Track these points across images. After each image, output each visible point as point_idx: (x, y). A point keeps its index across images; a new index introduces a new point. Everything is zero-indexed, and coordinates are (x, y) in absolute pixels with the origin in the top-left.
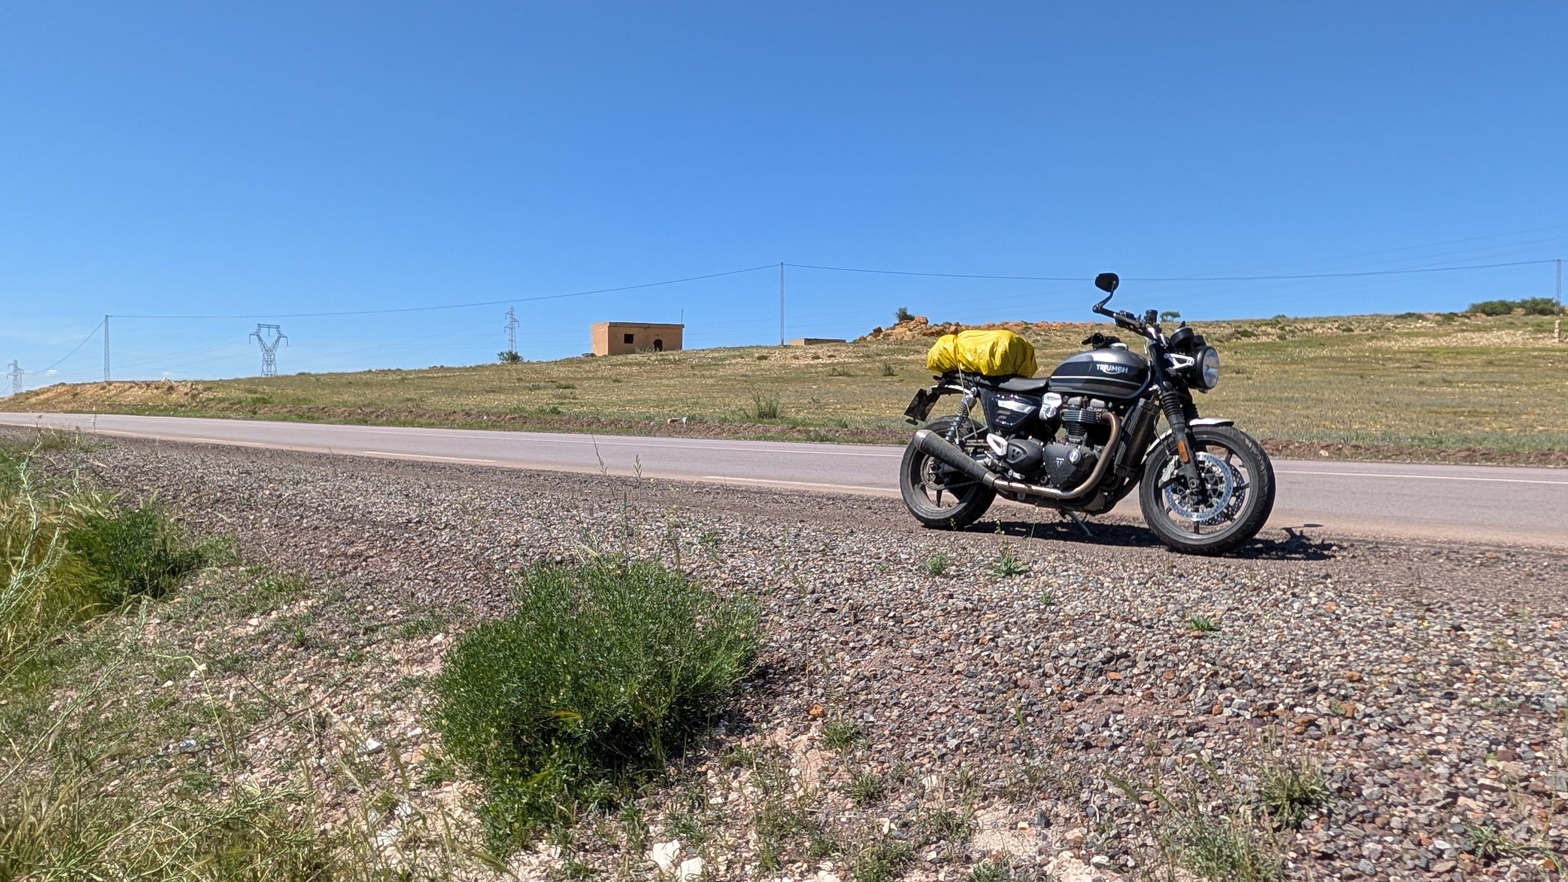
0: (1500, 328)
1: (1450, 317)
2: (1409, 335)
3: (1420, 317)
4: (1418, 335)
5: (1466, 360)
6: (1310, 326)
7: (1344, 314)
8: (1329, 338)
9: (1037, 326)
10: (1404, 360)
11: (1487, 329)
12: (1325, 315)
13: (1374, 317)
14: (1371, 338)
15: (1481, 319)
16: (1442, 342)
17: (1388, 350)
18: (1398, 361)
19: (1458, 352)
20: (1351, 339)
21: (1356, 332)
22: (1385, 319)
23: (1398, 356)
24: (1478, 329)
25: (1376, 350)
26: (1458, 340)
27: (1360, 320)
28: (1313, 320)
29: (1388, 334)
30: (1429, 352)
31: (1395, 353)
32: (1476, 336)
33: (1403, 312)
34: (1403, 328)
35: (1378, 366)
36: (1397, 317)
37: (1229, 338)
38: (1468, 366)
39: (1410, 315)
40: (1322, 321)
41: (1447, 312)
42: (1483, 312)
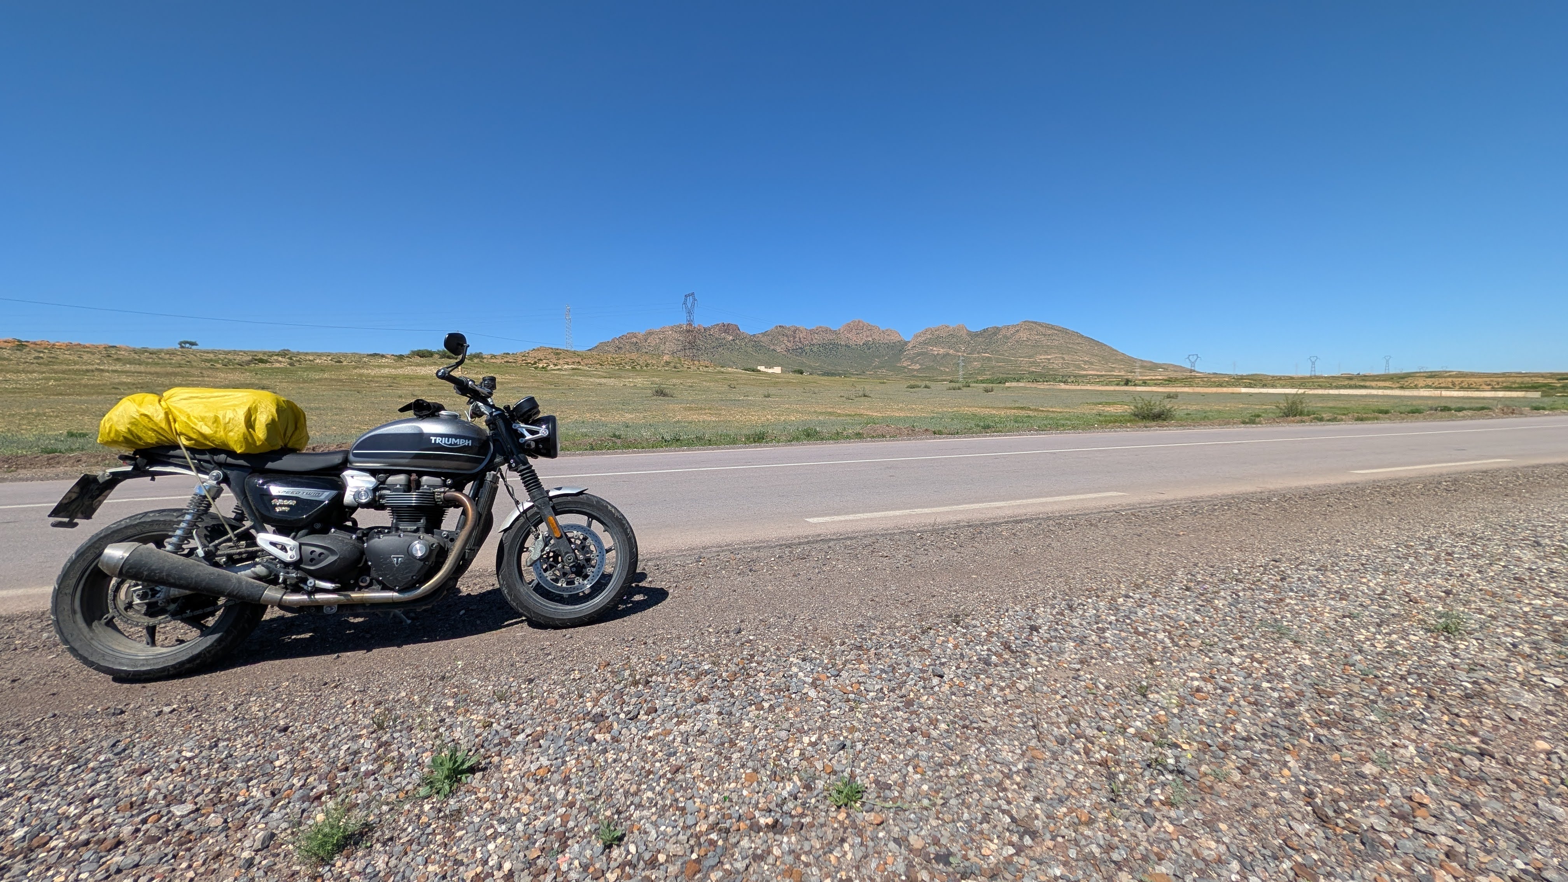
0: (430, 365)
1: (401, 357)
2: (379, 366)
3: (383, 356)
4: (385, 367)
5: (416, 382)
6: (311, 358)
7: (334, 352)
8: (327, 366)
10: (380, 382)
11: (424, 365)
12: (320, 351)
13: (354, 354)
14: (355, 368)
15: (418, 359)
16: (400, 371)
17: (368, 375)
18: (377, 382)
19: (410, 378)
20: (342, 367)
21: (345, 363)
22: (361, 356)
23: (376, 379)
24: (418, 365)
25: (361, 375)
26: (408, 370)
27: (345, 356)
28: (312, 354)
29: (365, 365)
30: (395, 377)
31: (373, 377)
32: (418, 369)
33: (372, 353)
34: (374, 362)
35: (364, 385)
36: (371, 355)
37: (248, 363)
38: (419, 386)
39: (375, 355)
40: (320, 355)
41: (398, 354)
42: (418, 355)
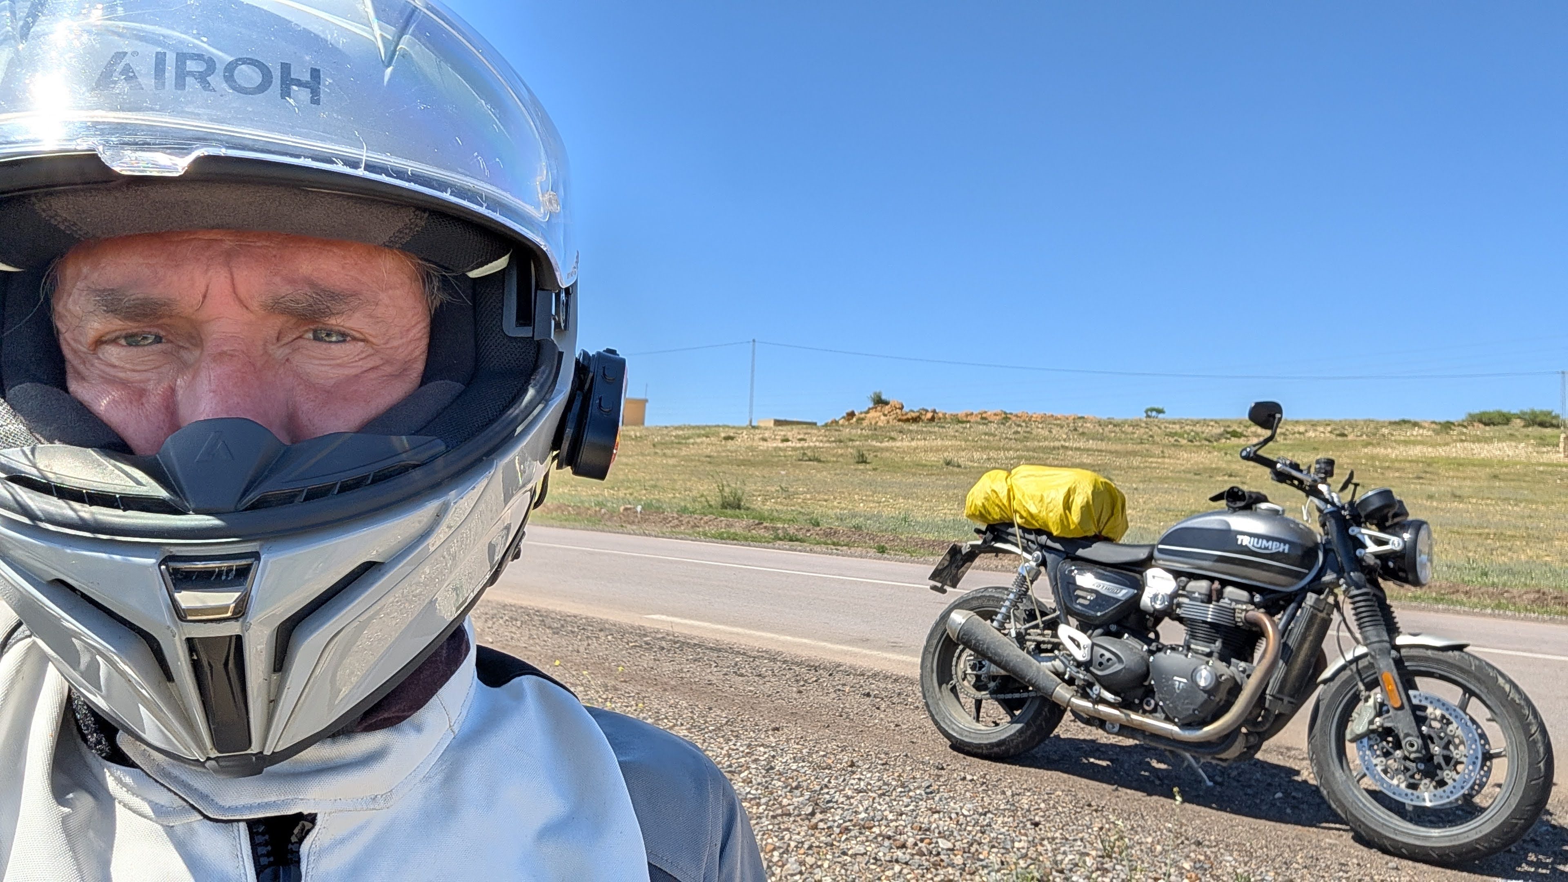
0: (1500, 440)
1: (1447, 426)
2: (1406, 443)
3: (1415, 424)
4: (1415, 443)
5: (1469, 471)
6: (1302, 429)
7: (1337, 418)
8: (1323, 442)
9: (1017, 416)
10: (1403, 470)
11: (1488, 440)
12: (1315, 418)
13: (1368, 422)
14: (1367, 444)
15: (1479, 430)
16: (1442, 452)
17: (1386, 458)
18: (1398, 470)
19: (1459, 464)
20: (1346, 445)
21: (1351, 437)
22: (1379, 425)
23: (1397, 465)
24: (1477, 440)
25: (1373, 458)
26: (1457, 450)
27: (1353, 425)
28: (1304, 423)
29: (1383, 440)
30: (1430, 463)
31: (1392, 461)
32: (1476, 447)
33: (1397, 419)
34: (1399, 434)
35: (1376, 475)
36: (1395, 423)
37: (1218, 438)
38: (1472, 479)
39: (1405, 422)
40: (1314, 425)
41: (1443, 419)
42: (1481, 421)
